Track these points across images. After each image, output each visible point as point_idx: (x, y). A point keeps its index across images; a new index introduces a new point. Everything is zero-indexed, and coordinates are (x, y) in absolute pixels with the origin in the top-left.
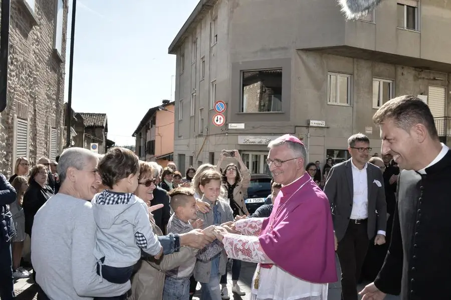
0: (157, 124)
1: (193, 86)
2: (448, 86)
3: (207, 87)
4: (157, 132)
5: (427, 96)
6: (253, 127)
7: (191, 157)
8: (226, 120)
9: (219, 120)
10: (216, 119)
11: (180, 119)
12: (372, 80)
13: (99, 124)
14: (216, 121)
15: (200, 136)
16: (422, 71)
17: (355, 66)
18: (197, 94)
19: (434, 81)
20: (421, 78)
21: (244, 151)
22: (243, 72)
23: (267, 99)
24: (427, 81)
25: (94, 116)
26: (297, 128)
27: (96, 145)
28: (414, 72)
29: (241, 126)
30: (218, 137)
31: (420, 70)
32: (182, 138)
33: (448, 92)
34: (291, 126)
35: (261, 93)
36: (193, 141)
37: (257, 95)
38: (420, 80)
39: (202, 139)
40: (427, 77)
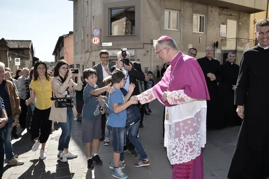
0: (65, 47)
1: (83, 21)
2: (239, 19)
3: (90, 20)
4: (65, 51)
5: (226, 26)
6: (117, 45)
7: (83, 66)
8: (101, 41)
9: (96, 41)
10: (94, 40)
11: (76, 42)
12: (193, 15)
13: (27, 47)
14: (94, 42)
15: (87, 52)
16: (224, 10)
17: (182, 5)
18: (85, 25)
19: (230, 16)
20: (222, 14)
21: (113, 60)
22: (111, 10)
23: (130, 28)
24: (226, 16)
25: (23, 42)
26: (144, 45)
27: (19, 60)
28: (219, 10)
29: (110, 44)
30: (97, 52)
31: (223, 9)
32: (78, 54)
33: (239, 23)
34: (141, 43)
35: (126, 24)
36: (83, 55)
37: (124, 26)
38: (222, 15)
39: (88, 54)
40: (226, 14)
